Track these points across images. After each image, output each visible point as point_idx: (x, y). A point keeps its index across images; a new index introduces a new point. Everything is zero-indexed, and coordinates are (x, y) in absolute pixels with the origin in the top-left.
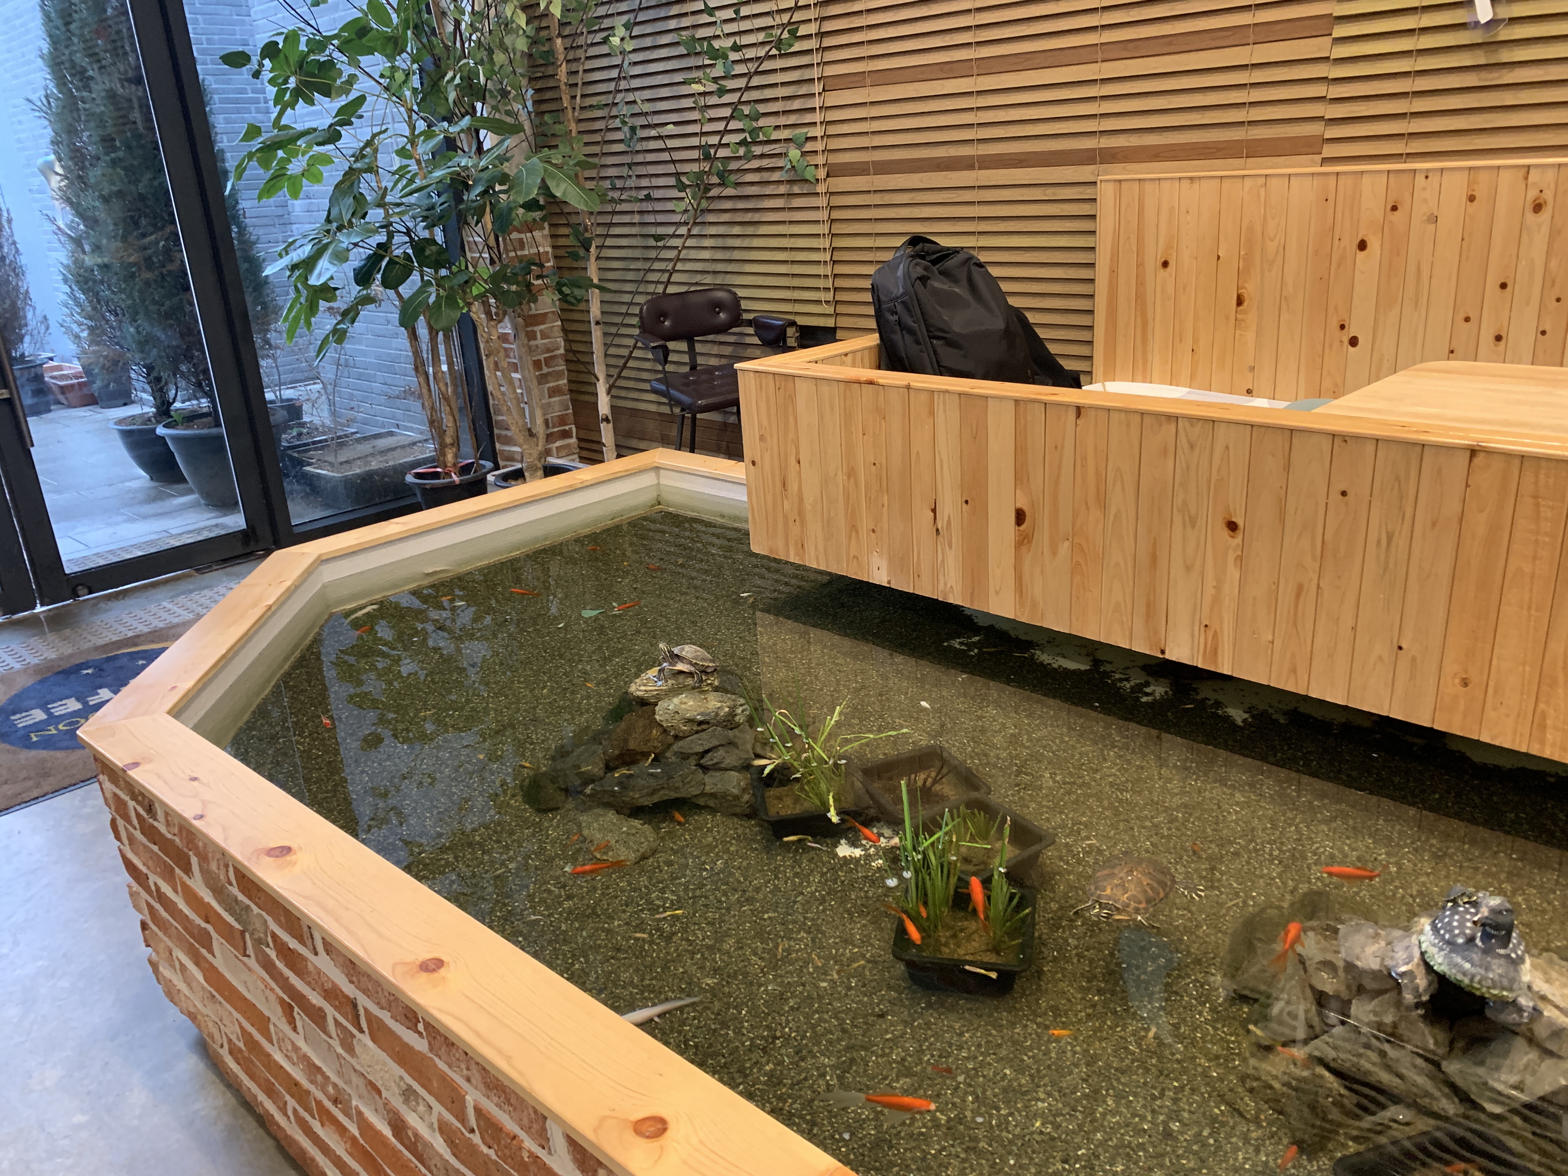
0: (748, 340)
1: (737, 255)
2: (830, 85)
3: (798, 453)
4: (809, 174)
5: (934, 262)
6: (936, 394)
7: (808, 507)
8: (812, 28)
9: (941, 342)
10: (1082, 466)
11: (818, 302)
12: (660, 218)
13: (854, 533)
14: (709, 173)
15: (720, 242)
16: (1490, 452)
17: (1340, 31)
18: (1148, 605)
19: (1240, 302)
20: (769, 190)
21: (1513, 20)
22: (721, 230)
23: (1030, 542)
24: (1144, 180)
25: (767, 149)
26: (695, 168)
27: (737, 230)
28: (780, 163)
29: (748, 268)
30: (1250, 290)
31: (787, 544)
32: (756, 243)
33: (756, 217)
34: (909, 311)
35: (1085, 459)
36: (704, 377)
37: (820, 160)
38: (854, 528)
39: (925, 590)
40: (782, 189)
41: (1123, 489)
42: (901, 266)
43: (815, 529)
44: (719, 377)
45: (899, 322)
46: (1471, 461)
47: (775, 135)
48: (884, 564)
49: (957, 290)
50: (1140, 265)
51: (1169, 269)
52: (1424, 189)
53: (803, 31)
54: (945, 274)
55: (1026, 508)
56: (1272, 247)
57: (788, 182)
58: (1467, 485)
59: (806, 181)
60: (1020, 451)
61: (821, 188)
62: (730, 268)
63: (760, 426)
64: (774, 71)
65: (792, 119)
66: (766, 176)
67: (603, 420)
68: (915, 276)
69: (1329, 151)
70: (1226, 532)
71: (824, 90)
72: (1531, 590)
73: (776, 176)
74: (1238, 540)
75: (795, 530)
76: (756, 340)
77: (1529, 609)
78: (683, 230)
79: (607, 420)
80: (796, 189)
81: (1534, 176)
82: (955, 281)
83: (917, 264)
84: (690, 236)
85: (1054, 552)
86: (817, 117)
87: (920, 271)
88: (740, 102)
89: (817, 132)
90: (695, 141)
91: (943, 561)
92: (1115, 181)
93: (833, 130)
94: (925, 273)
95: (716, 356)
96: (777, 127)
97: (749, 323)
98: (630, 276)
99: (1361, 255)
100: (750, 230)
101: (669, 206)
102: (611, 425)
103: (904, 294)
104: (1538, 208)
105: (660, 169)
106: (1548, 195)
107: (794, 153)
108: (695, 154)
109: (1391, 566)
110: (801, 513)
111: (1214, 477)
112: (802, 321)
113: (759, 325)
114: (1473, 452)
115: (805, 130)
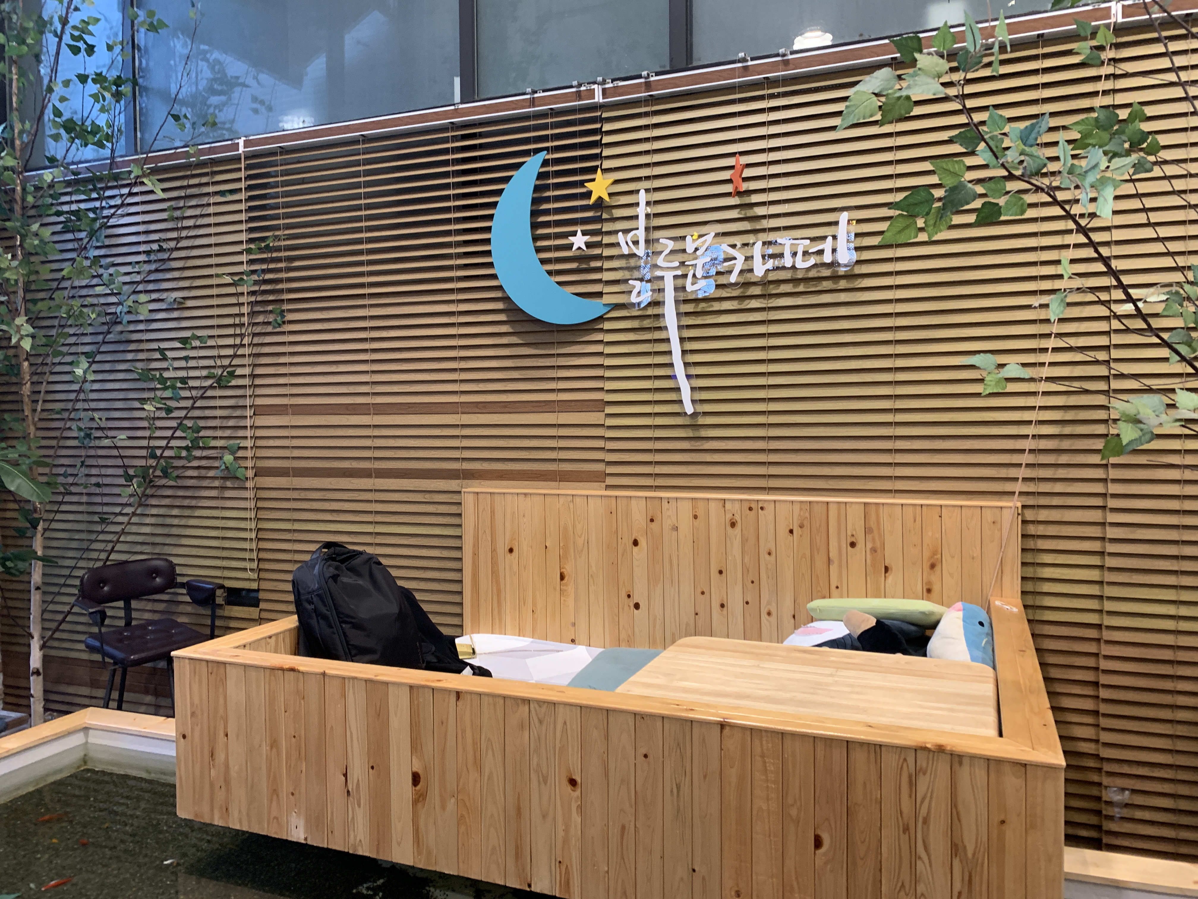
0: (181, 598)
1: (175, 531)
2: (259, 411)
3: (226, 727)
4: (240, 473)
5: (342, 561)
6: (346, 681)
7: (233, 774)
8: (247, 371)
9: (348, 626)
10: (463, 738)
11: (245, 569)
12: (106, 500)
13: (275, 797)
14: (155, 468)
15: (160, 521)
16: (733, 726)
17: (609, 410)
18: (517, 847)
19: (562, 578)
20: (205, 483)
21: (705, 414)
22: (162, 511)
23: (424, 799)
24: (494, 493)
25: (205, 453)
26: (142, 463)
27: (175, 512)
28: (216, 464)
29: (185, 541)
30: (568, 570)
31: (212, 810)
32: (192, 522)
33: (193, 503)
34: (323, 602)
35: (464, 731)
36: (138, 633)
37: (249, 464)
38: (275, 792)
39: (337, 845)
40: (217, 483)
41: (494, 755)
42: (317, 567)
43: (239, 793)
44: (152, 632)
45: (315, 610)
46: (721, 732)
47: (213, 443)
48: (301, 823)
49: (360, 582)
50: (494, 550)
51: (514, 554)
52: (668, 509)
53: (239, 372)
54: (352, 570)
55: (420, 772)
56: (580, 541)
57: (222, 478)
58: (721, 749)
59: (237, 478)
60: (415, 725)
61: (249, 484)
62: (168, 541)
63: (192, 704)
64: (214, 397)
65: (228, 433)
66: (203, 473)
67: (33, 673)
68: (328, 575)
69: (610, 481)
70: (569, 788)
71: (254, 414)
72: (769, 822)
73: (211, 473)
74: (578, 792)
75: (220, 795)
76: (188, 599)
77: (770, 836)
78: (128, 510)
79: (37, 673)
80: (229, 484)
81: (728, 505)
82: (359, 575)
83: (329, 566)
84: (134, 514)
85: (443, 807)
86: (248, 433)
87: (332, 571)
88: (186, 417)
89: (248, 443)
90: (144, 443)
91: (353, 817)
92: (474, 493)
93: (260, 443)
94: (336, 572)
95: (150, 611)
96: (215, 438)
97: (182, 585)
98: (74, 544)
99: (635, 549)
100: (187, 512)
101: (116, 490)
102: (41, 677)
103: (319, 589)
104: (733, 525)
105: (110, 462)
106: (737, 518)
107: (228, 458)
108: (144, 453)
109: (682, 808)
110: (227, 781)
111: (558, 745)
112: (229, 584)
113: (191, 588)
114: (722, 726)
115: (238, 441)
